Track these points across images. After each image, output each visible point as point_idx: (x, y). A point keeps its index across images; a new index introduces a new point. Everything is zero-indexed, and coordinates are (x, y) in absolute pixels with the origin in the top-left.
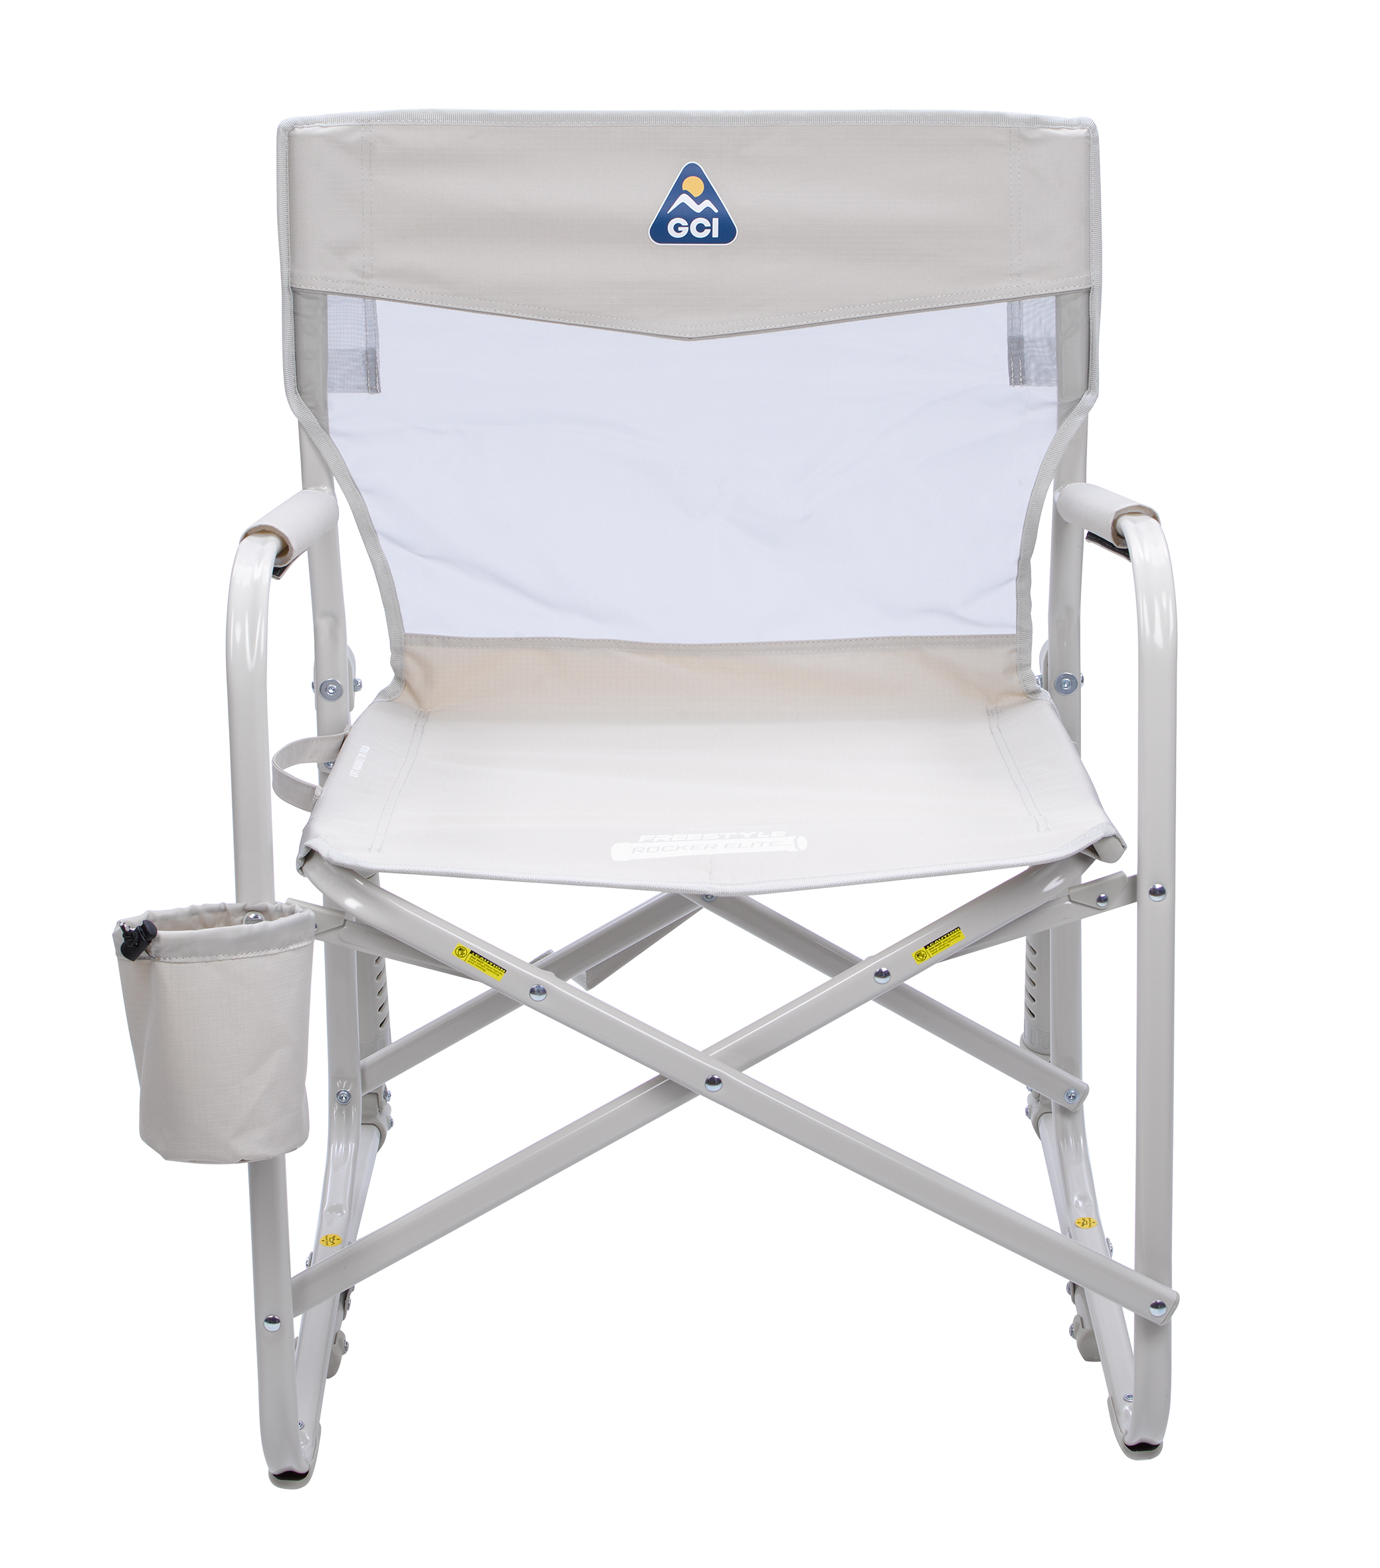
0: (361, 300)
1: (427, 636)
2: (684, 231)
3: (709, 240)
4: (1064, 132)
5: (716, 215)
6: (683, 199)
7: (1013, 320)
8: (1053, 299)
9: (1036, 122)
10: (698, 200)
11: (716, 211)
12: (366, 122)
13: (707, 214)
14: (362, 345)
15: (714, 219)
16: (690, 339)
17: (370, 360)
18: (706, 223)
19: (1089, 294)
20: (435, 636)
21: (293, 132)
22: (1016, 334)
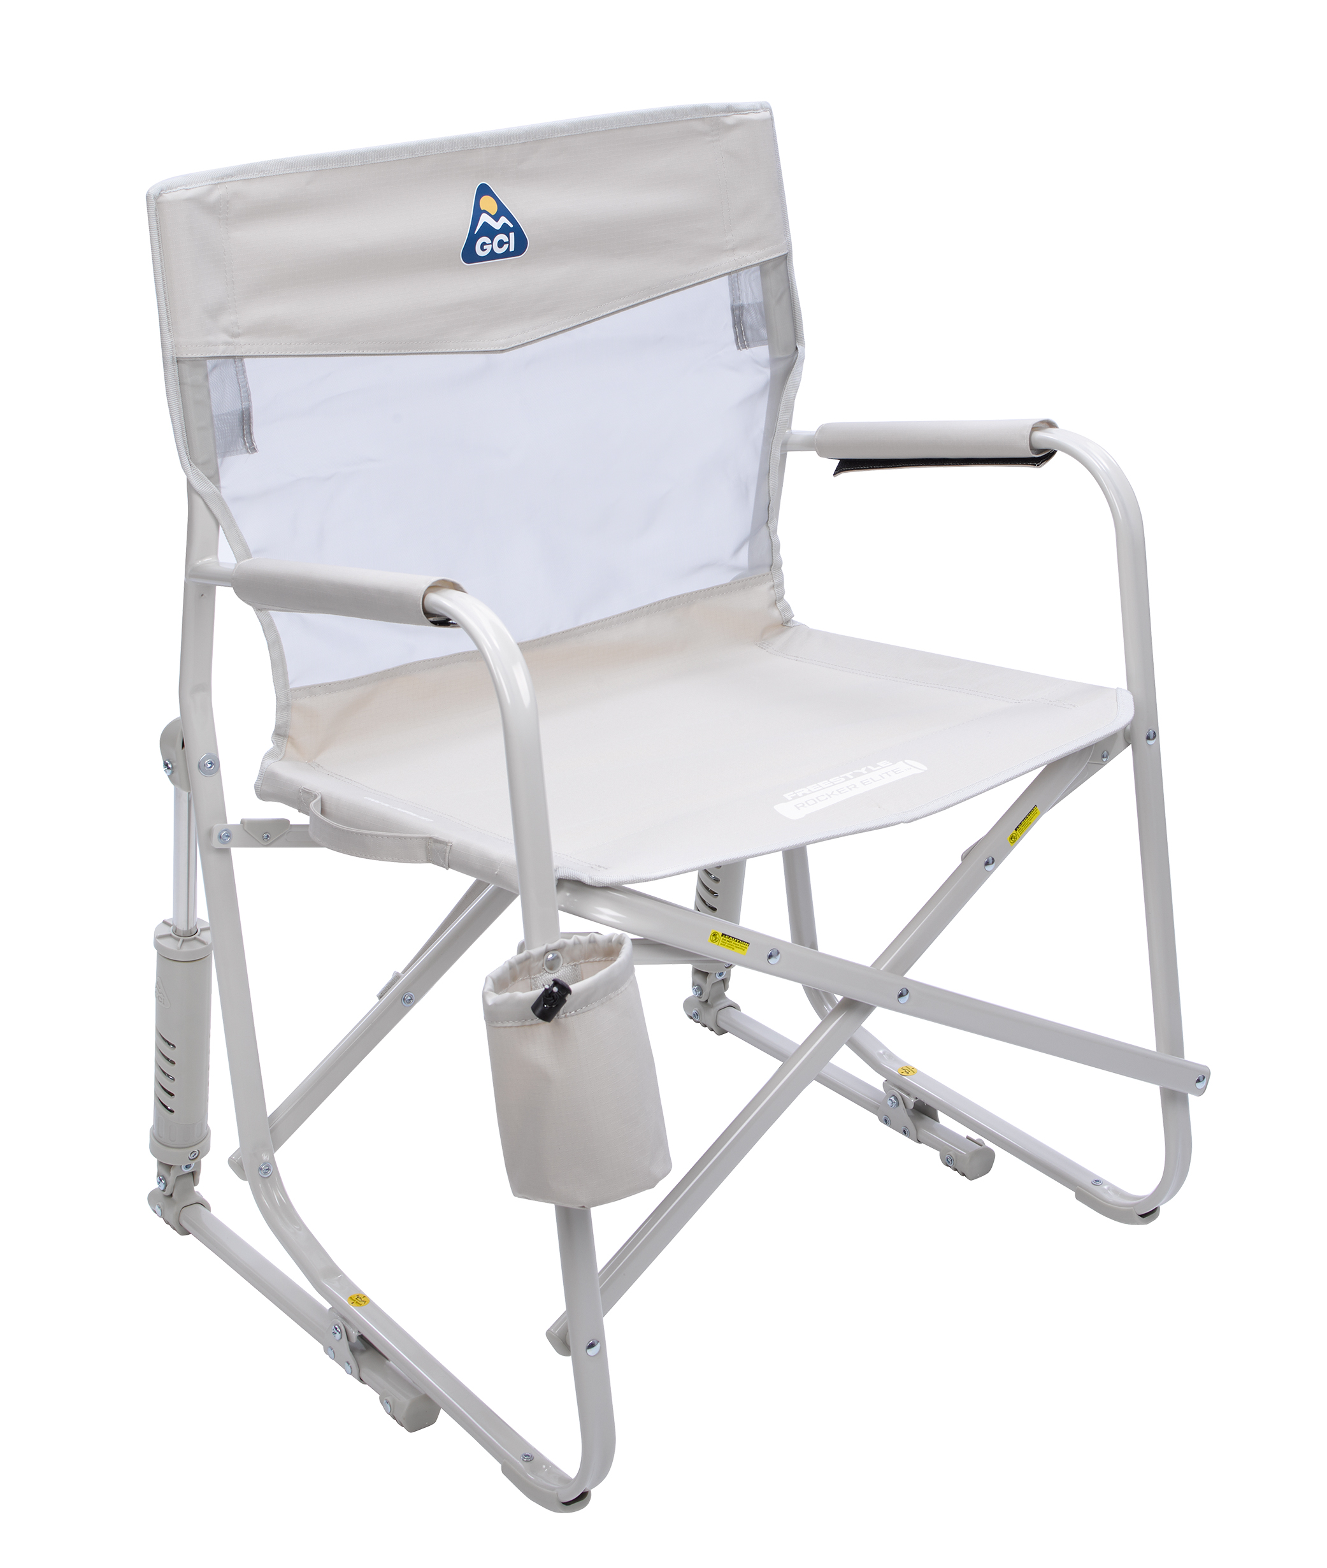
0: (231, 360)
1: (310, 687)
2: (488, 248)
3: (507, 254)
4: (752, 116)
5: (511, 230)
6: (484, 218)
7: (734, 289)
8: (758, 267)
9: (730, 110)
10: (496, 218)
11: (511, 226)
12: (222, 178)
13: (505, 230)
14: (238, 406)
15: (510, 234)
16: (502, 351)
17: (245, 419)
18: (505, 239)
19: (785, 259)
20: (317, 685)
21: (161, 199)
22: (737, 303)
